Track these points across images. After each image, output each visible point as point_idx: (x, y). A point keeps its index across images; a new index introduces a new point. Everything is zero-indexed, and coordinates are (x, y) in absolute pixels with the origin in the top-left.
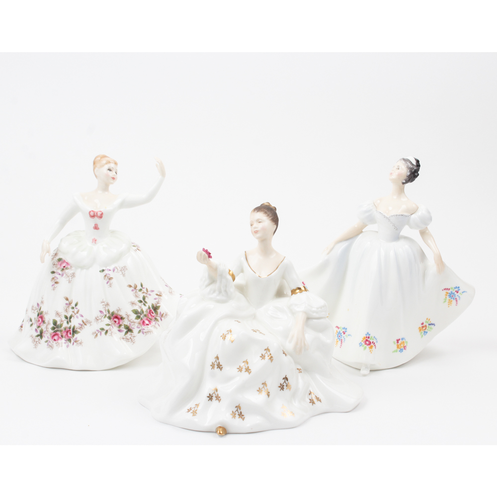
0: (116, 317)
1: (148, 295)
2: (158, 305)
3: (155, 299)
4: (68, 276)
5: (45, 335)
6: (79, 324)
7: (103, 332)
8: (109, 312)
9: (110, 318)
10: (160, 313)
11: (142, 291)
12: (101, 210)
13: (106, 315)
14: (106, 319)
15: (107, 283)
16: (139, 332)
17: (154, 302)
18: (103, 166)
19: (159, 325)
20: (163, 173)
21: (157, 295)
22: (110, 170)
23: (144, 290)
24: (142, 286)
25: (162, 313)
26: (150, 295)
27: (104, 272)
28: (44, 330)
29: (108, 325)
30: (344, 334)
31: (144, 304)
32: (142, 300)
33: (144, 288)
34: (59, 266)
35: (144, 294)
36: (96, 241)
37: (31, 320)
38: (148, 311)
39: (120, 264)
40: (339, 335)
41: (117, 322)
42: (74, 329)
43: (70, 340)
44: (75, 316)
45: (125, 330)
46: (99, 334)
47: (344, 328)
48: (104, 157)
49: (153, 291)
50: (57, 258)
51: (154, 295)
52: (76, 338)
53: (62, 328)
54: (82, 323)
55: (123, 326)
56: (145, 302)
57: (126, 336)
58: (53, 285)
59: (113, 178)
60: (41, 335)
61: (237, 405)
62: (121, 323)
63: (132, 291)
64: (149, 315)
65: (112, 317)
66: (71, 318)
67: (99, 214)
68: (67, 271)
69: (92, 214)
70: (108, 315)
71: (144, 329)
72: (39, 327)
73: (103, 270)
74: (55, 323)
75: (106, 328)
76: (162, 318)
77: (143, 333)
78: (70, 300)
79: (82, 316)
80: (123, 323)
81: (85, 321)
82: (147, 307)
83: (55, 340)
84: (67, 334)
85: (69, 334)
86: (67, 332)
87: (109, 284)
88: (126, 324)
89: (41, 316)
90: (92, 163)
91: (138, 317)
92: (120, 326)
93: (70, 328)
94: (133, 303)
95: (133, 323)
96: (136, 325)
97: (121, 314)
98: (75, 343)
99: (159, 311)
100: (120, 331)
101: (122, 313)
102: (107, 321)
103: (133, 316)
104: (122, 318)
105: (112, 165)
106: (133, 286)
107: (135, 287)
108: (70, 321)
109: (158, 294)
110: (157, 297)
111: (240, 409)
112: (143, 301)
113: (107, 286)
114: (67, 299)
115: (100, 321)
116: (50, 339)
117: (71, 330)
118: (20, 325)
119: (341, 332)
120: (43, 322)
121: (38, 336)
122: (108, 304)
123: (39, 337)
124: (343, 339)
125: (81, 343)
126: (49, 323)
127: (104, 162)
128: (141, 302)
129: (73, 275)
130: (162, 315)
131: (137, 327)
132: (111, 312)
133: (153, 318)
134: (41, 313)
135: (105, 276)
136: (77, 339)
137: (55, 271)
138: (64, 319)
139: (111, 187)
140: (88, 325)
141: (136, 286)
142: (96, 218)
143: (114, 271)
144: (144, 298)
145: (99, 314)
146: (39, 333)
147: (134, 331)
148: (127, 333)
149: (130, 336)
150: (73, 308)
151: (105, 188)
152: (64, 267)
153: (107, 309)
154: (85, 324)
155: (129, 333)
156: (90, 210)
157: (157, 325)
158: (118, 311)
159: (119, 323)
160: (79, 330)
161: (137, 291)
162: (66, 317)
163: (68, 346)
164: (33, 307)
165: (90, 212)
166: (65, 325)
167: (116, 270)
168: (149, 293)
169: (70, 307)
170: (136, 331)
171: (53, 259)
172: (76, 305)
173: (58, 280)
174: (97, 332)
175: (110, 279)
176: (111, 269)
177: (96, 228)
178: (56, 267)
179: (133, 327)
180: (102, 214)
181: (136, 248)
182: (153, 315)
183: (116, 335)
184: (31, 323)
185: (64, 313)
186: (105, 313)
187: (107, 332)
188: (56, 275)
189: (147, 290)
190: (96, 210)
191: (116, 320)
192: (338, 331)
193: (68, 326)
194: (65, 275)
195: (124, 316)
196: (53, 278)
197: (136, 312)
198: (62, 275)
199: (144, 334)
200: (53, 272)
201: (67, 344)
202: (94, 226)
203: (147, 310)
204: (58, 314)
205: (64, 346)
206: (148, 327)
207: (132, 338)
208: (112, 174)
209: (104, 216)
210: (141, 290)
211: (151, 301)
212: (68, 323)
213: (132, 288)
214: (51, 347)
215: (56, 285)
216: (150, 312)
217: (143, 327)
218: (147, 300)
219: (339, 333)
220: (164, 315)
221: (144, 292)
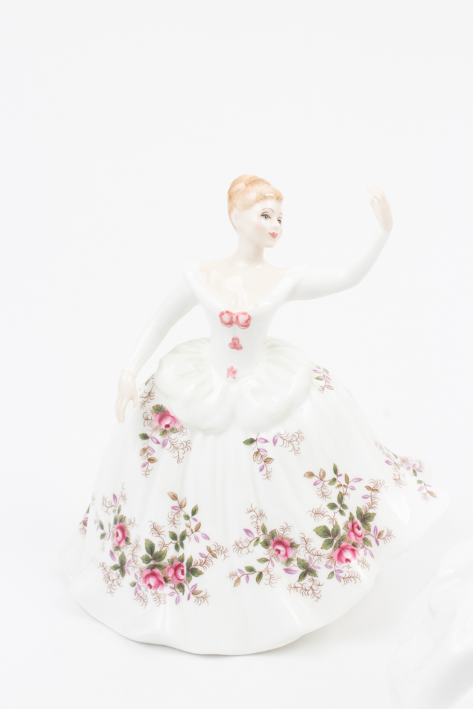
0: (280, 542)
1: (349, 491)
2: (371, 511)
3: (365, 497)
4: (177, 448)
5: (130, 569)
6: (201, 555)
7: (253, 577)
8: (264, 530)
9: (266, 544)
10: (376, 529)
11: (337, 483)
12: (247, 310)
13: (258, 540)
14: (259, 546)
15: (261, 470)
16: (331, 575)
17: (363, 504)
18: (248, 206)
19: (372, 555)
20: (387, 223)
21: (368, 488)
22: (265, 216)
23: (341, 480)
24: (335, 471)
25: (379, 530)
26: (353, 489)
27: (254, 445)
28: (128, 558)
29: (264, 560)
31: (341, 512)
32: (336, 502)
33: (341, 475)
34: (156, 424)
35: (341, 489)
36: (234, 372)
37: (102, 527)
38: (350, 525)
39: (288, 428)
41: (283, 553)
42: (189, 564)
43: (181, 587)
44: (192, 536)
45: (300, 571)
46: (243, 579)
48: (254, 181)
49: (360, 480)
50: (153, 403)
51: (361, 489)
52: (195, 586)
53: (165, 562)
54: (207, 553)
55: (295, 562)
56: (344, 506)
57: (302, 582)
58: (144, 466)
59: (274, 235)
60: (121, 567)
62: (290, 555)
63: (315, 484)
64: (352, 533)
65: (272, 542)
66: (183, 537)
67: (242, 319)
68: (173, 436)
69: (226, 318)
70: (262, 540)
71: (340, 571)
72: (118, 548)
73: (251, 441)
74: (151, 548)
75: (259, 567)
76: (380, 541)
77: (339, 578)
78: (180, 499)
79: (207, 537)
80: (294, 554)
81: (213, 548)
82: (346, 518)
83: (150, 586)
84: (175, 574)
85: (179, 573)
86: (176, 568)
87: (264, 472)
88: (302, 557)
89: (122, 529)
90: (226, 197)
91: (329, 543)
92: (289, 560)
93: (182, 560)
94: (317, 513)
95: (316, 558)
96: (324, 560)
97: (290, 537)
98: (192, 597)
99: (372, 524)
100: (287, 571)
101: (294, 536)
102: (261, 551)
103: (318, 542)
104: (293, 546)
105: (270, 205)
106: (317, 473)
107: (322, 476)
108: (182, 545)
109: (372, 486)
110: (368, 493)
112: (339, 505)
113: (260, 476)
114: (175, 497)
115: (245, 551)
116: (141, 583)
118: (82, 519)
120: (126, 540)
121: (115, 568)
122: (262, 514)
123: (118, 571)
125: (204, 598)
126: (137, 546)
127: (252, 195)
128: (333, 506)
129: (187, 446)
130: (380, 534)
131: (326, 566)
132: (269, 530)
133: (361, 541)
134: (122, 519)
135: (257, 453)
136: (198, 589)
137: (149, 434)
138: (168, 540)
139: (267, 252)
140: (220, 557)
141: (324, 474)
142: (235, 326)
143: (275, 442)
144: (340, 498)
145: (245, 536)
146: (117, 562)
147: (319, 572)
148: (303, 576)
149: (310, 584)
150: (187, 517)
151: (256, 255)
152: (167, 426)
153: (260, 524)
154: (214, 556)
155: (308, 577)
156: (224, 310)
157: (368, 558)
158: (284, 530)
159: (286, 555)
160: (200, 568)
161: (326, 484)
162: (174, 537)
163: (177, 601)
164: (104, 499)
165: (222, 314)
166: (171, 553)
167: (280, 441)
168: (351, 484)
169: (182, 513)
170: (323, 573)
171: (143, 404)
172: (194, 512)
173: (154, 456)
174: (239, 575)
175: (267, 460)
176: (270, 439)
177: (236, 345)
178: (150, 425)
179: (316, 564)
180: (249, 318)
181: (322, 383)
182: (359, 532)
183: (282, 578)
184: (101, 532)
185: (167, 529)
186: (256, 535)
187: (260, 575)
188: (150, 443)
189: (347, 478)
190: (234, 311)
191: (281, 548)
193: (178, 555)
194: (169, 445)
195: (297, 540)
196: (144, 450)
197: (324, 532)
198: (164, 445)
199: (340, 581)
200: (145, 437)
201: (176, 595)
202: (230, 341)
203: (346, 526)
204: (156, 529)
205: (171, 600)
206: (349, 567)
207: (314, 587)
208: (270, 225)
209: (252, 323)
210: (333, 481)
211: (355, 502)
212: (177, 548)
213: (314, 479)
214: (143, 600)
215: (151, 465)
216: (353, 528)
217: (339, 566)
218: (346, 501)
220: (384, 535)
221: (340, 485)
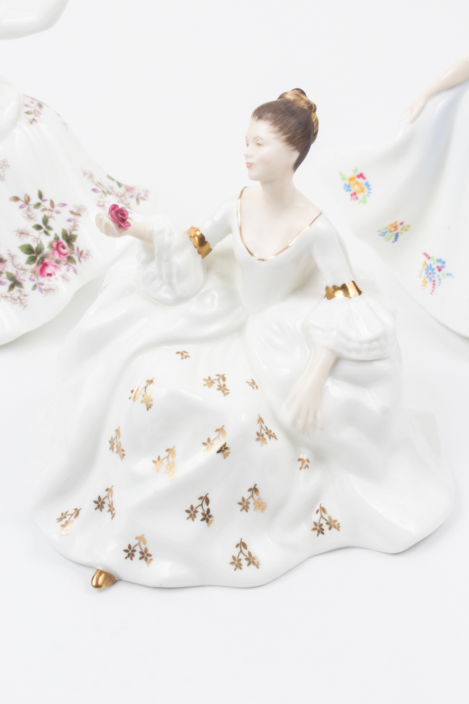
1: (54, 214)
2: (74, 233)
3: (69, 220)
10: (78, 249)
11: (42, 207)
16: (35, 286)
17: (67, 227)
19: (75, 271)
21: (72, 212)
23: (47, 205)
24: (40, 196)
25: (80, 250)
26: (58, 212)
30: (440, 270)
31: (46, 233)
32: (41, 224)
33: (45, 200)
35: (46, 213)
38: (55, 245)
40: (429, 271)
45: (9, 283)
47: (439, 261)
49: (64, 205)
51: (65, 213)
55: (5, 275)
56: (49, 228)
57: (12, 292)
63: (21, 207)
64: (56, 252)
71: (42, 284)
76: (82, 259)
77: (41, 290)
80: (3, 269)
82: (51, 238)
88: (10, 271)
91: (32, 260)
94: (22, 233)
95: (22, 272)
96: (29, 274)
99: (75, 244)
101: (2, 252)
103: (23, 258)
104: (2, 260)
106: (22, 197)
107: (27, 201)
109: (75, 211)
110: (72, 216)
112: (44, 226)
119: (434, 266)
124: (436, 279)
128: (39, 227)
130: (81, 253)
131: (30, 279)
133: (65, 259)
141: (29, 199)
144: (45, 221)
147: (25, 284)
148: (12, 287)
149: (18, 294)
155: (16, 288)
157: (71, 274)
161: (31, 207)
168: (57, 208)
170: (28, 285)
179: (22, 277)
181: (31, 118)
182: (64, 251)
189: (52, 204)
192: (429, 262)
195: (5, 256)
197: (29, 250)
199: (42, 292)
203: (51, 245)
206: (49, 280)
207: (22, 297)
210: (38, 205)
211: (59, 225)
213: (20, 203)
216: (57, 246)
217: (42, 280)
218: (51, 223)
219: (430, 267)
220: (84, 253)
221: (45, 209)
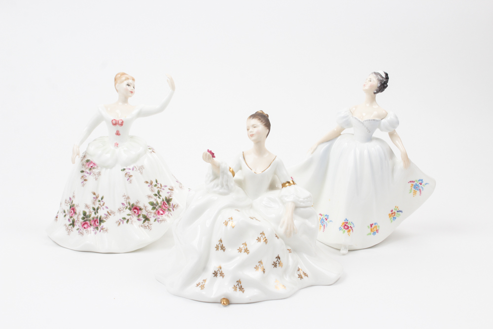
0: (136, 208)
1: (162, 190)
2: (170, 198)
3: (168, 193)
4: (95, 175)
5: (76, 224)
6: (105, 214)
7: (125, 221)
8: (129, 204)
9: (130, 209)
10: (172, 204)
12: (122, 119)
13: (127, 207)
14: (127, 209)
15: (128, 180)
16: (155, 220)
17: (167, 195)
18: (122, 82)
19: (171, 215)
20: (173, 88)
21: (169, 189)
22: (128, 85)
23: (159, 186)
24: (157, 182)
25: (174, 205)
26: (163, 189)
27: (125, 171)
28: (76, 219)
29: (129, 215)
30: (326, 220)
31: (159, 197)
32: (157, 194)
33: (158, 184)
34: (87, 166)
35: (159, 189)
36: (117, 144)
37: (65, 212)
38: (162, 203)
39: (138, 164)
40: (322, 221)
41: (136, 213)
42: (100, 218)
43: (97, 228)
44: (101, 208)
45: (143, 219)
46: (121, 223)
47: (326, 215)
48: (124, 74)
49: (166, 186)
50: (86, 159)
51: (167, 190)
52: (103, 226)
53: (91, 218)
54: (107, 214)
55: (141, 216)
56: (160, 195)
57: (144, 224)
58: (82, 182)
59: (132, 92)
60: (73, 224)
61: (238, 280)
62: (140, 213)
63: (149, 186)
64: (163, 206)
65: (132, 208)
66: (98, 209)
67: (120, 122)
68: (94, 170)
69: (114, 122)
70: (128, 207)
71: (159, 218)
72: (71, 217)
73: (124, 169)
74: (85, 214)
75: (128, 217)
76: (174, 209)
77: (158, 221)
78: (97, 194)
79: (107, 208)
81: (109, 212)
82: (161, 200)
83: (85, 228)
84: (95, 223)
85: (96, 223)
86: (95, 221)
87: (129, 180)
88: (144, 214)
89: (73, 208)
90: (114, 80)
91: (154, 208)
92: (139, 215)
93: (97, 218)
94: (149, 197)
95: (149, 214)
96: (153, 214)
97: (139, 206)
98: (102, 231)
99: (171, 203)
100: (139, 220)
101: (141, 205)
102: (128, 212)
103: (150, 207)
104: (140, 209)
105: (130, 81)
106: (149, 182)
107: (151, 183)
108: (97, 212)
109: (171, 188)
110: (169, 191)
111: (240, 283)
112: (158, 195)
113: (127, 182)
114: (94, 194)
115: (122, 211)
116: (81, 228)
117: (98, 219)
118: (55, 216)
119: (324, 218)
120: (75, 213)
121: (70, 225)
122: (128, 198)
123: (72, 226)
124: (325, 224)
125: (106, 230)
126: (79, 214)
127: (123, 78)
128: (156, 195)
129: (99, 174)
130: (174, 206)
131: (153, 216)
132: (131, 204)
133: (167, 209)
134: (73, 205)
135: (126, 174)
136: (104, 227)
137: (84, 170)
138: (92, 210)
139: (129, 99)
140: (112, 215)
141: (152, 182)
142: (117, 125)
143: (133, 170)
144: (159, 192)
145: (122, 206)
146: (71, 222)
147: (151, 219)
148: (144, 221)
149: (147, 224)
150: (99, 201)
151: (125, 100)
152: (92, 167)
153: (128, 201)
154: (110, 215)
155: (147, 221)
156: (113, 119)
157: (170, 215)
158: (137, 203)
159: (138, 213)
160: (104, 219)
161: (153, 186)
162: (94, 209)
163: (95, 233)
164: (66, 200)
165: (112, 120)
166: (93, 215)
167: (135, 169)
168: (163, 187)
169: (97, 200)
170: (152, 219)
171: (82, 160)
172: (102, 199)
173: (86, 178)
174: (120, 221)
175: (130, 176)
176: (131, 168)
177: (118, 134)
178: (85, 167)
179: (150, 216)
180: (123, 122)
181: (151, 150)
182: (166, 206)
183: (136, 224)
184: (64, 214)
185: (92, 206)
186: (126, 205)
187: (128, 220)
188: (84, 173)
189: (161, 185)
190: (117, 119)
191: (136, 211)
192: (321, 217)
193: (96, 216)
194: (92, 174)
195: (142, 207)
196: (82, 177)
197: (152, 204)
198: (90, 174)
200: (82, 172)
201: (95, 231)
202: (116, 132)
203: (161, 202)
204: (87, 206)
205: (93, 233)
206: (162, 217)
207: (149, 225)
208: (130, 88)
209: (124, 124)
210: (156, 185)
211: (164, 194)
212: (95, 213)
213: (148, 184)
214: (82, 234)
215: (85, 182)
216: (164, 204)
217: (158, 216)
218: (161, 193)
219: (322, 219)
220: (176, 206)
221: (158, 187)
